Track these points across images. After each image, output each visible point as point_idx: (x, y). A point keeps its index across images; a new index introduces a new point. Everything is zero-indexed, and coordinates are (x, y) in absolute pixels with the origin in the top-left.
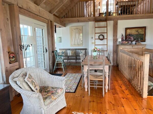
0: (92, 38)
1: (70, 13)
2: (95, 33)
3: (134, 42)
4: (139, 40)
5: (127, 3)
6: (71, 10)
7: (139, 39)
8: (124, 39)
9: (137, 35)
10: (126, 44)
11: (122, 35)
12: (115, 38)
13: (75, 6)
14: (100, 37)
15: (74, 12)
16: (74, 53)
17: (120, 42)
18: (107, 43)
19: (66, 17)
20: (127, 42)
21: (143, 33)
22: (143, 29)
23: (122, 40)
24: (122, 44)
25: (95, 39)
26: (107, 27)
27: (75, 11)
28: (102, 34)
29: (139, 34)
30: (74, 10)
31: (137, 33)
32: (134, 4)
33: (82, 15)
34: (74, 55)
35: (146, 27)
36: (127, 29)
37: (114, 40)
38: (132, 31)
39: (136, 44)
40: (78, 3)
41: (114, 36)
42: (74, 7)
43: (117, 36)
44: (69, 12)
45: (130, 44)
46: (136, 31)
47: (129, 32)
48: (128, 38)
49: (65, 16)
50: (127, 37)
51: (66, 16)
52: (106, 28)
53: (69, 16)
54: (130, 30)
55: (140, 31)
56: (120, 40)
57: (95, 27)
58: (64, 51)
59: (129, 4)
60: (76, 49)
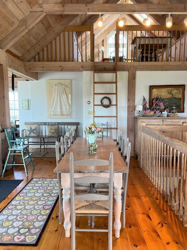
0: (89, 102)
1: (45, 52)
2: (94, 94)
3: (165, 113)
4: (173, 109)
5: (151, 39)
6: (47, 46)
7: (173, 106)
8: (148, 106)
9: (170, 99)
10: (152, 116)
11: (144, 99)
12: (131, 105)
13: (55, 39)
14: (104, 102)
15: (54, 51)
16: (54, 131)
17: (139, 111)
18: (117, 113)
19: (37, 60)
20: (152, 113)
21: (180, 96)
22: (181, 89)
23: (145, 108)
24: (143, 116)
25: (94, 105)
26: (116, 82)
27: (56, 49)
28: (108, 96)
29: (174, 98)
30: (54, 47)
31: (170, 96)
32: (164, 43)
33: (69, 58)
34: (55, 135)
35: (184, 85)
36: (153, 89)
37: (129, 107)
38: (161, 91)
39: (168, 116)
40: (61, 35)
41: (128, 100)
42: (54, 42)
43: (134, 101)
44: (43, 50)
45: (158, 117)
46: (168, 93)
47: (156, 93)
48: (155, 105)
49: (34, 57)
50: (153, 104)
51: (37, 57)
52: (115, 85)
53: (43, 58)
54: (158, 89)
55: (175, 92)
56: (140, 108)
57: (95, 83)
58: (33, 127)
59: (155, 43)
60: (59, 124)
